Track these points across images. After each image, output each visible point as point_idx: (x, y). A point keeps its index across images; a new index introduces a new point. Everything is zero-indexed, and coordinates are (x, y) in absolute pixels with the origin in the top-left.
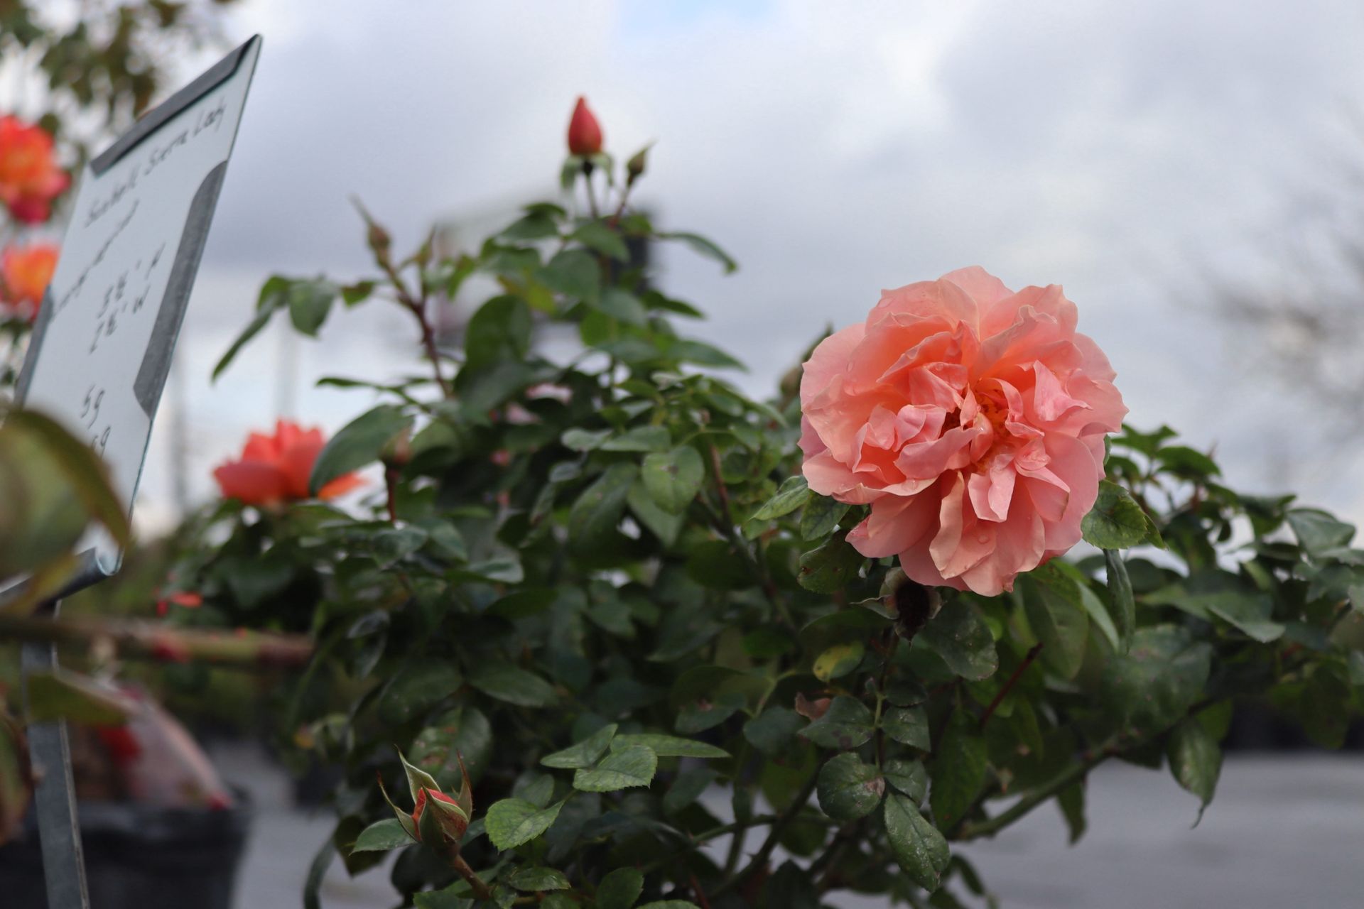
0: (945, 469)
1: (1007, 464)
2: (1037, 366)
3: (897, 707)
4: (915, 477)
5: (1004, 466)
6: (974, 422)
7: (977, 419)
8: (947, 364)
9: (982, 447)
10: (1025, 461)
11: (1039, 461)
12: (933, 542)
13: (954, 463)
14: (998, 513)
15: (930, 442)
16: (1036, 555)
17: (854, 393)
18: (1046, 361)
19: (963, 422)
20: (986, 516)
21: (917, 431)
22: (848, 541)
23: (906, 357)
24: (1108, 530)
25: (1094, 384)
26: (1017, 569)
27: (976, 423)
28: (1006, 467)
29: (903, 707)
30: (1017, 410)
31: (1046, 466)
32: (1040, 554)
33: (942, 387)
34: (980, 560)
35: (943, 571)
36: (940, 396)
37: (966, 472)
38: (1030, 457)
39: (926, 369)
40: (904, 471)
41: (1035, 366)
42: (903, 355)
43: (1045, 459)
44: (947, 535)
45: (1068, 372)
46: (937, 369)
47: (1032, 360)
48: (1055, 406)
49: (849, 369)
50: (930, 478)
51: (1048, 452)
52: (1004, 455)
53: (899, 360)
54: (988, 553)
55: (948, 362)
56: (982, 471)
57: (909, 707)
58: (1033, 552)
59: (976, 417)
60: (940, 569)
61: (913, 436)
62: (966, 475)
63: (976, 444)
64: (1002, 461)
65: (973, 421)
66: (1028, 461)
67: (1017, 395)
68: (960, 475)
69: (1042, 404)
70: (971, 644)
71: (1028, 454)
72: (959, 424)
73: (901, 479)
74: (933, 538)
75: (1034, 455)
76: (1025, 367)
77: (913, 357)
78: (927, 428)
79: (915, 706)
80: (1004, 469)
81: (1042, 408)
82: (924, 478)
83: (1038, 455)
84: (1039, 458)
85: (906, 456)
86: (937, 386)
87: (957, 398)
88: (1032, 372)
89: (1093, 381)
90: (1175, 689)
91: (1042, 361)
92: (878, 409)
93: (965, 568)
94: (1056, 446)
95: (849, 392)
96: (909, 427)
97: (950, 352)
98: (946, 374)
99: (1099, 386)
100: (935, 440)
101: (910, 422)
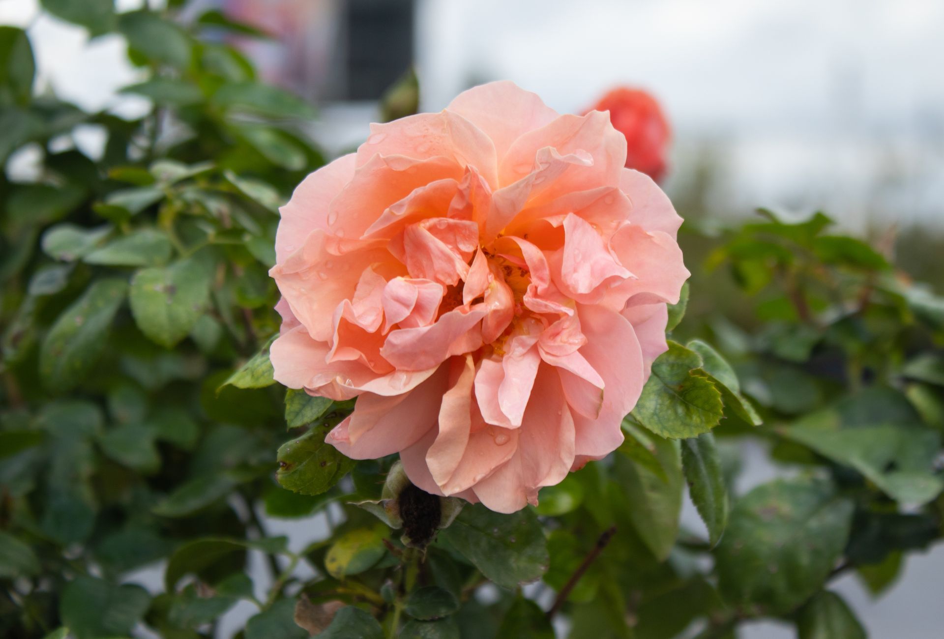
0: (447, 356)
1: (529, 348)
2: (568, 221)
3: (417, 620)
4: (406, 368)
5: (524, 351)
6: (486, 295)
7: (489, 290)
8: (451, 221)
9: (499, 325)
10: (551, 343)
11: (570, 344)
12: (430, 450)
13: (461, 348)
14: (510, 417)
15: (423, 327)
16: (564, 464)
17: (340, 252)
18: (584, 212)
19: (467, 298)
20: (497, 420)
21: (407, 313)
22: (330, 443)
23: (392, 213)
24: (676, 413)
25: (650, 237)
26: (541, 481)
27: (489, 296)
28: (529, 351)
29: (425, 621)
30: (542, 279)
31: (580, 350)
32: (569, 463)
33: (442, 252)
34: (494, 469)
35: (445, 486)
36: (439, 264)
37: (478, 356)
38: (558, 339)
39: (423, 228)
40: (392, 362)
41: (566, 223)
42: (387, 210)
43: (579, 339)
44: (450, 440)
45: (614, 224)
46: (438, 227)
47: (563, 212)
48: (592, 273)
49: (332, 222)
50: (428, 369)
51: (585, 328)
52: (524, 337)
53: (382, 217)
54: (506, 459)
55: (452, 217)
56: (498, 355)
57: (432, 621)
58: (561, 459)
59: (487, 288)
60: (440, 484)
61: (401, 319)
62: (477, 360)
63: (491, 323)
64: (523, 344)
65: (483, 294)
66: (556, 344)
67: (541, 261)
68: (470, 361)
69: (575, 271)
70: (513, 541)
71: (556, 335)
72: (461, 303)
73: (389, 370)
74: (431, 445)
75: (564, 336)
76: (554, 222)
77: (402, 212)
78: (419, 308)
79: (441, 620)
80: (524, 355)
81: (575, 276)
82: (418, 370)
83: (570, 335)
84: (571, 340)
85: (393, 346)
86: (436, 252)
87: (460, 266)
88: (561, 228)
89: (650, 233)
90: (805, 560)
91: (579, 213)
92: (368, 274)
93: (474, 480)
94: (596, 321)
95: (333, 251)
96: (397, 306)
97: (456, 204)
98: (449, 234)
99: (656, 240)
100: (431, 324)
101: (399, 300)
